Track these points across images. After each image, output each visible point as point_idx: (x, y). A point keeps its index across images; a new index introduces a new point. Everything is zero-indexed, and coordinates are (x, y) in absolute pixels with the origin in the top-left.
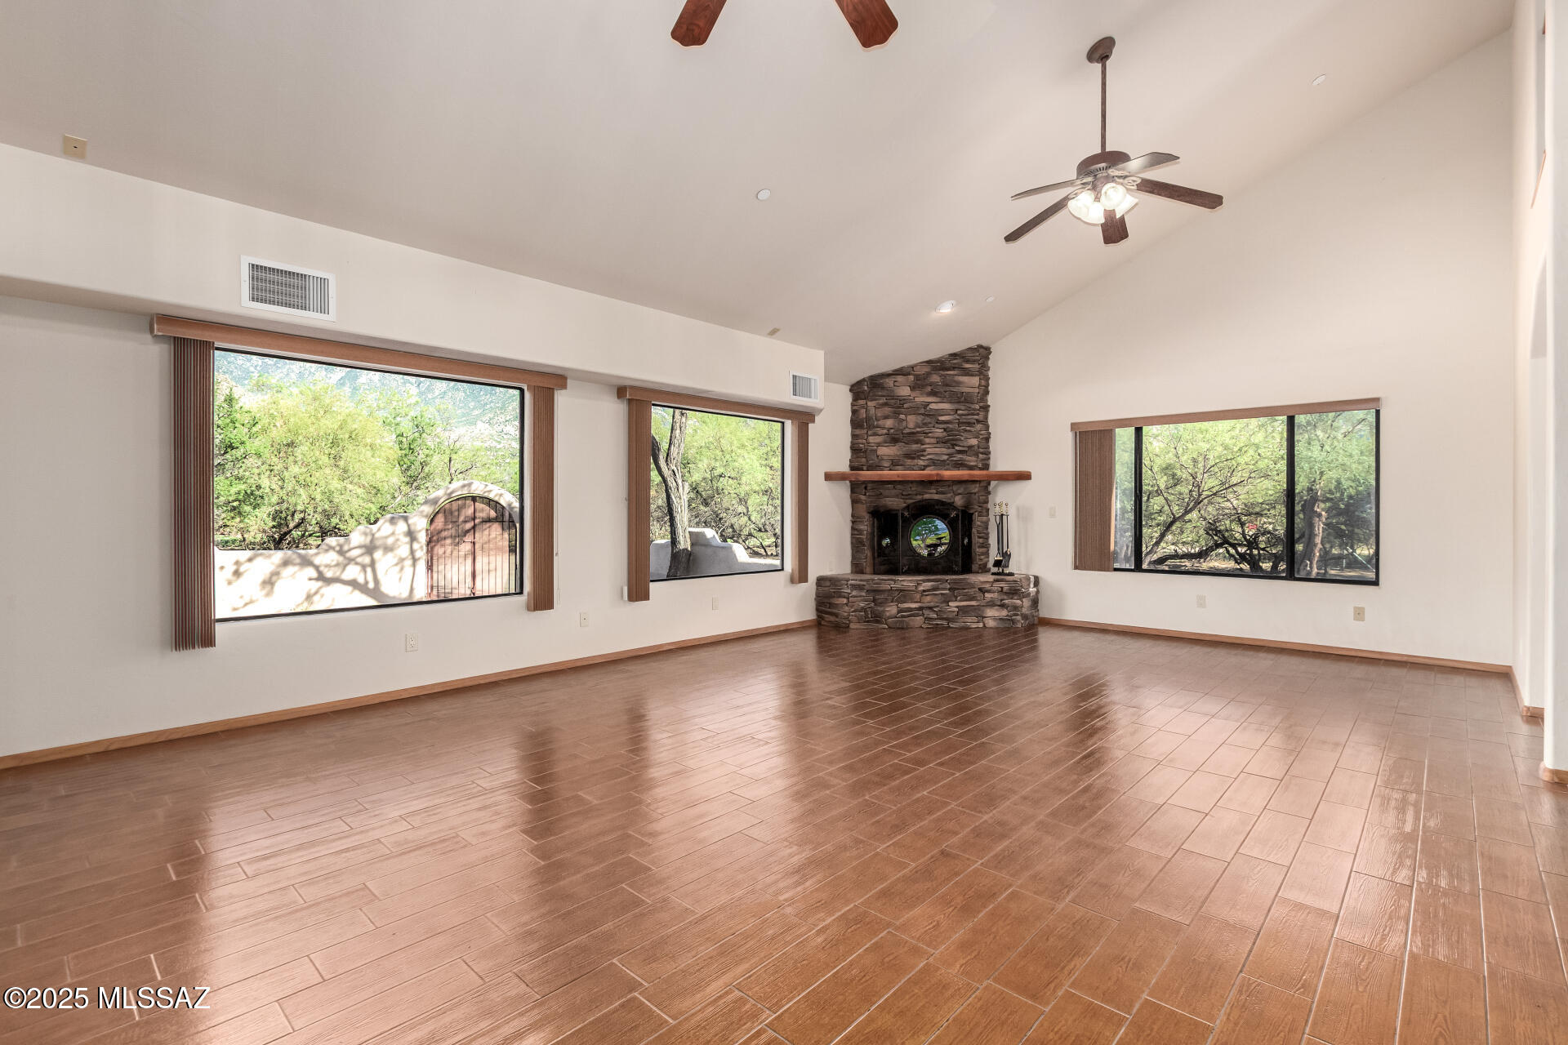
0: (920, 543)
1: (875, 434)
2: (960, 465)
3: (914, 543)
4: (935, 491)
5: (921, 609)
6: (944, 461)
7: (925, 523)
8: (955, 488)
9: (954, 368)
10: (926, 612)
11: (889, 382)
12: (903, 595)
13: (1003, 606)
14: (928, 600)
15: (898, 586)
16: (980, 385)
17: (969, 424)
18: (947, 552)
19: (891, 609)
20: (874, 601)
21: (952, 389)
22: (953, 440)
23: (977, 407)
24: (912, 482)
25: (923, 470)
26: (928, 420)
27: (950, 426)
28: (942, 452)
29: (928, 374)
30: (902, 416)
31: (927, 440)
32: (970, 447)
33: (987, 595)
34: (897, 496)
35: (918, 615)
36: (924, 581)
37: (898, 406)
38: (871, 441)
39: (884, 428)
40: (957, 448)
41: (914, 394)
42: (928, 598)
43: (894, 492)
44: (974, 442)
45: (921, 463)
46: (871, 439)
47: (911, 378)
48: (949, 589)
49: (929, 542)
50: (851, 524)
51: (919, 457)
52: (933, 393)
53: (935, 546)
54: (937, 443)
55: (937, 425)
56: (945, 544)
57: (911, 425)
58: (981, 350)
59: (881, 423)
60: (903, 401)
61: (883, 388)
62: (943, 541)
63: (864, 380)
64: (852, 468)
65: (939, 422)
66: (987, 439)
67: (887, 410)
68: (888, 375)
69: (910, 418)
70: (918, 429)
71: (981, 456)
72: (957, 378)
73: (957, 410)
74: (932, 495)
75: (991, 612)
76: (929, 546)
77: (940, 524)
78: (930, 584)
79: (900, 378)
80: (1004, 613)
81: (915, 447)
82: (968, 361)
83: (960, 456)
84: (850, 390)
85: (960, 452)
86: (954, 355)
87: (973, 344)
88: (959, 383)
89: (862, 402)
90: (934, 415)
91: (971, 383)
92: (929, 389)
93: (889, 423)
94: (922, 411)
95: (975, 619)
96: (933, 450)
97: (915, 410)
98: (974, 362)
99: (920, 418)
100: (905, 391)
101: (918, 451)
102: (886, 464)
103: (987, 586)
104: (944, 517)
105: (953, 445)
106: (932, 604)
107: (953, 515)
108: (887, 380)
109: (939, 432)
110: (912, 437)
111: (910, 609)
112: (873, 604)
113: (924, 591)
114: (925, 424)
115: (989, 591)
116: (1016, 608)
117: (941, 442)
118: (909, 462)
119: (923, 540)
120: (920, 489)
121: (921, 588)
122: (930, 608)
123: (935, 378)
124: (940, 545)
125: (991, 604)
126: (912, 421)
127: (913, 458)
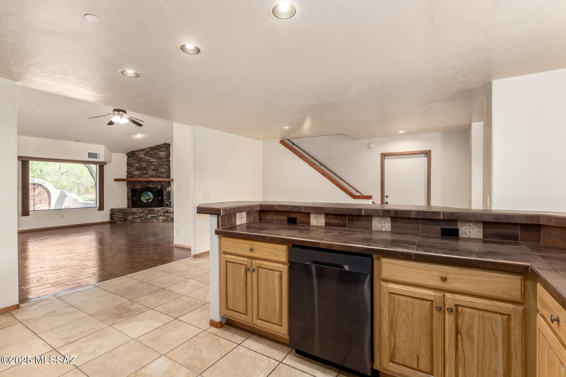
0: (144, 199)
1: (132, 168)
2: (159, 177)
3: (142, 199)
4: (151, 184)
5: (139, 217)
6: (154, 176)
7: (145, 193)
8: (158, 183)
9: (157, 150)
10: (141, 218)
11: (137, 153)
12: (134, 213)
13: (164, 216)
14: (141, 215)
15: (132, 211)
16: (165, 154)
17: (162, 165)
18: (152, 201)
19: (130, 217)
20: (125, 215)
21: (157, 155)
22: (157, 170)
23: (164, 161)
24: (144, 182)
25: (148, 178)
26: (149, 164)
27: (156, 166)
28: (154, 173)
29: (149, 151)
30: (141, 163)
31: (149, 170)
32: (162, 172)
33: (159, 213)
34: (139, 185)
35: (138, 219)
36: (140, 209)
37: (140, 160)
38: (131, 170)
39: (135, 166)
40: (158, 172)
41: (145, 157)
42: (142, 214)
43: (139, 184)
44: (164, 170)
45: (147, 176)
46: (131, 169)
47: (144, 152)
48: (148, 212)
49: (147, 198)
50: (127, 193)
51: (147, 174)
52: (151, 157)
53: (148, 200)
54: (152, 170)
55: (152, 166)
56: (151, 199)
57: (144, 165)
58: (166, 145)
59: (134, 165)
60: (141, 158)
61: (135, 155)
62: (151, 198)
63: (129, 152)
64: (127, 177)
65: (152, 165)
66: (170, 170)
67: (136, 161)
68: (137, 151)
69: (143, 163)
70: (146, 167)
71: (166, 174)
72: (158, 152)
73: (158, 161)
74: (151, 185)
75: (160, 218)
76: (146, 200)
77: (150, 193)
78: (141, 210)
79: (140, 152)
80: (165, 218)
81: (145, 171)
82: (161, 148)
83: (159, 174)
84: (126, 155)
85: (159, 173)
86: (157, 146)
87: (163, 143)
88: (159, 154)
89: (129, 159)
90: (151, 163)
91: (163, 154)
92: (149, 155)
93: (137, 165)
94: (147, 161)
95: (156, 220)
96: (151, 173)
97: (145, 161)
98: (163, 148)
99: (147, 163)
100: (142, 156)
101: (146, 173)
102: (136, 176)
103: (160, 211)
104: (151, 191)
105: (158, 171)
106: (143, 216)
107: (154, 191)
108: (136, 152)
109: (152, 167)
110: (144, 169)
111: (136, 217)
112: (124, 216)
113: (140, 212)
114: (148, 165)
115: (160, 212)
116: (168, 216)
117: (153, 170)
118: (143, 176)
119: (145, 198)
120: (147, 184)
121: (139, 211)
122: (142, 217)
123: (152, 152)
124: (150, 199)
125: (161, 216)
126: (144, 164)
127: (145, 175)
